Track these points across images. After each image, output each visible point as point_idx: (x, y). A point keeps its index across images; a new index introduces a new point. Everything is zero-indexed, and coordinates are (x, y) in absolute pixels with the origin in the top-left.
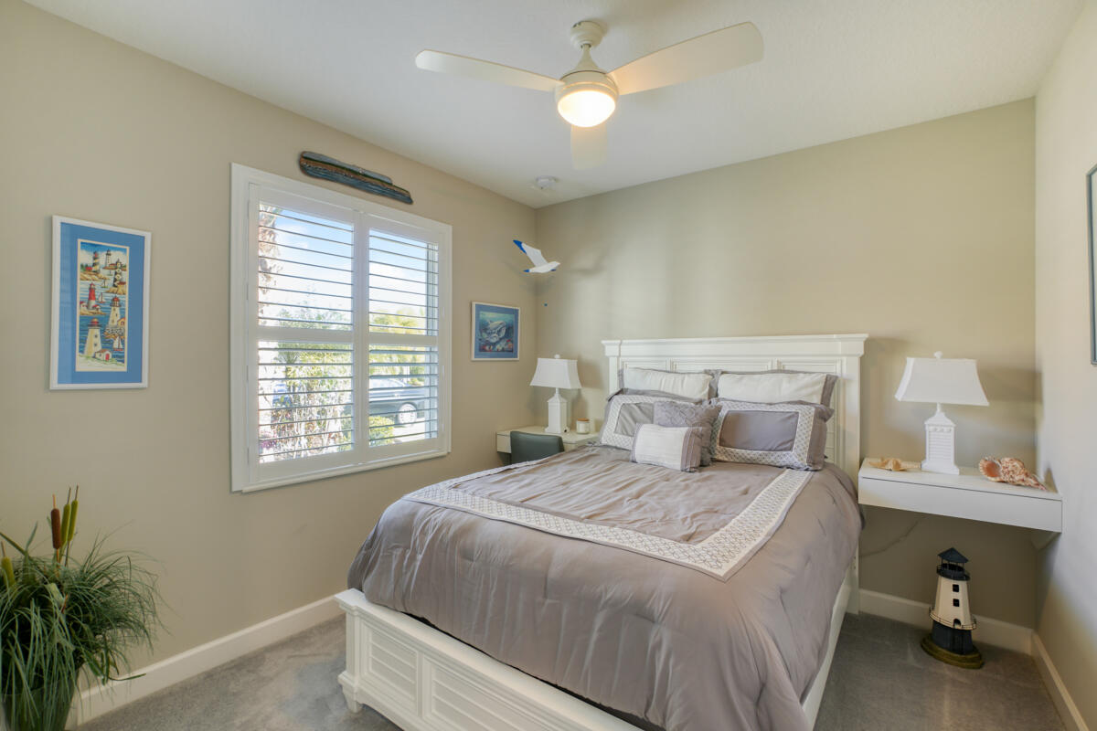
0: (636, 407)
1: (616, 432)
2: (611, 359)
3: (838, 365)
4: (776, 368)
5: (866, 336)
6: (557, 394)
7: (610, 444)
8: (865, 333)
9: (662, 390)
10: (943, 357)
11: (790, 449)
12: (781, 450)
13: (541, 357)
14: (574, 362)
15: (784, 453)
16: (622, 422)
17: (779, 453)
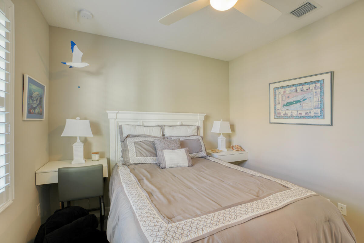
0: (141, 143)
1: (137, 156)
2: (110, 120)
3: (197, 123)
4: (181, 124)
5: (205, 114)
6: (78, 140)
7: (136, 162)
8: (205, 113)
9: (145, 134)
10: (222, 121)
11: (202, 151)
12: (200, 152)
13: (68, 119)
14: (87, 122)
15: (201, 152)
16: (138, 151)
17: (199, 153)
